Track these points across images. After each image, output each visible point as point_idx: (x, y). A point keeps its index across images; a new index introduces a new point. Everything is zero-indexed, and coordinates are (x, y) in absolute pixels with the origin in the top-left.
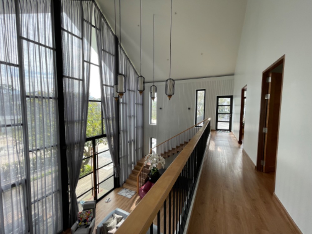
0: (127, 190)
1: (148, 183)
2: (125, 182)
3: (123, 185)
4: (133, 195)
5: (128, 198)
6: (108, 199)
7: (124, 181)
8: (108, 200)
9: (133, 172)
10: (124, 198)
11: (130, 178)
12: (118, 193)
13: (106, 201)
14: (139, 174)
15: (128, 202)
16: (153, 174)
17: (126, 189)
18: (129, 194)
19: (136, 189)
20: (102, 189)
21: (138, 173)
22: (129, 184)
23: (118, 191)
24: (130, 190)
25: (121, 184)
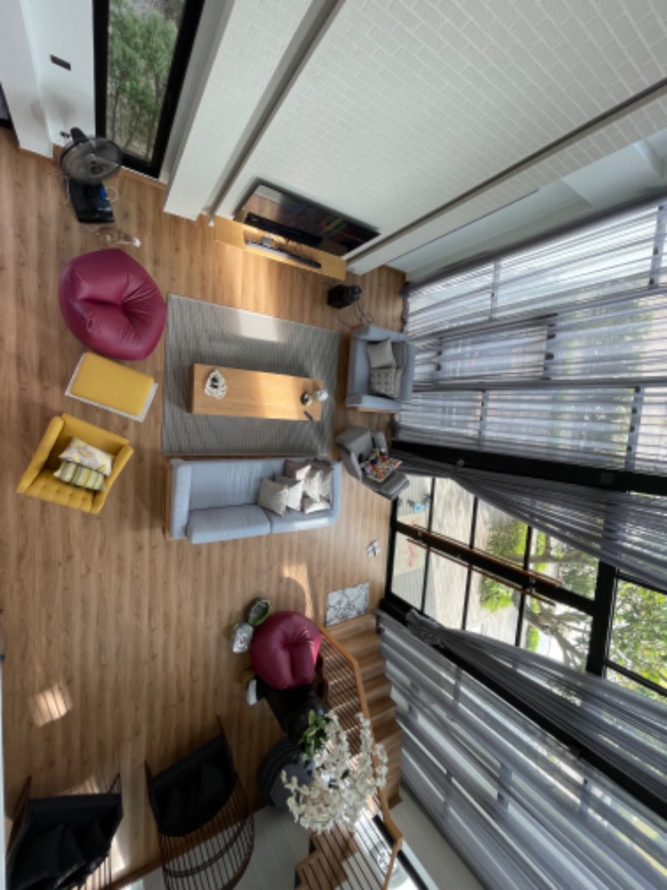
0: (354, 613)
1: (310, 673)
2: (379, 631)
3: (378, 619)
4: (326, 610)
5: (334, 590)
6: (378, 551)
7: (388, 633)
8: (374, 550)
9: (381, 679)
10: (343, 583)
11: (379, 655)
12: (367, 585)
13: (376, 544)
14: (361, 688)
15: (327, 579)
16: (312, 713)
17: (359, 613)
18: (339, 603)
19: (334, 634)
20: (413, 568)
21: (367, 690)
22: (361, 634)
23: (372, 589)
24: (345, 619)
25: (385, 615)
